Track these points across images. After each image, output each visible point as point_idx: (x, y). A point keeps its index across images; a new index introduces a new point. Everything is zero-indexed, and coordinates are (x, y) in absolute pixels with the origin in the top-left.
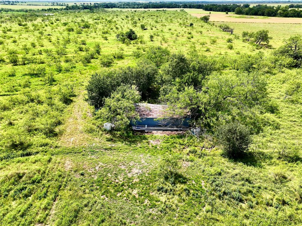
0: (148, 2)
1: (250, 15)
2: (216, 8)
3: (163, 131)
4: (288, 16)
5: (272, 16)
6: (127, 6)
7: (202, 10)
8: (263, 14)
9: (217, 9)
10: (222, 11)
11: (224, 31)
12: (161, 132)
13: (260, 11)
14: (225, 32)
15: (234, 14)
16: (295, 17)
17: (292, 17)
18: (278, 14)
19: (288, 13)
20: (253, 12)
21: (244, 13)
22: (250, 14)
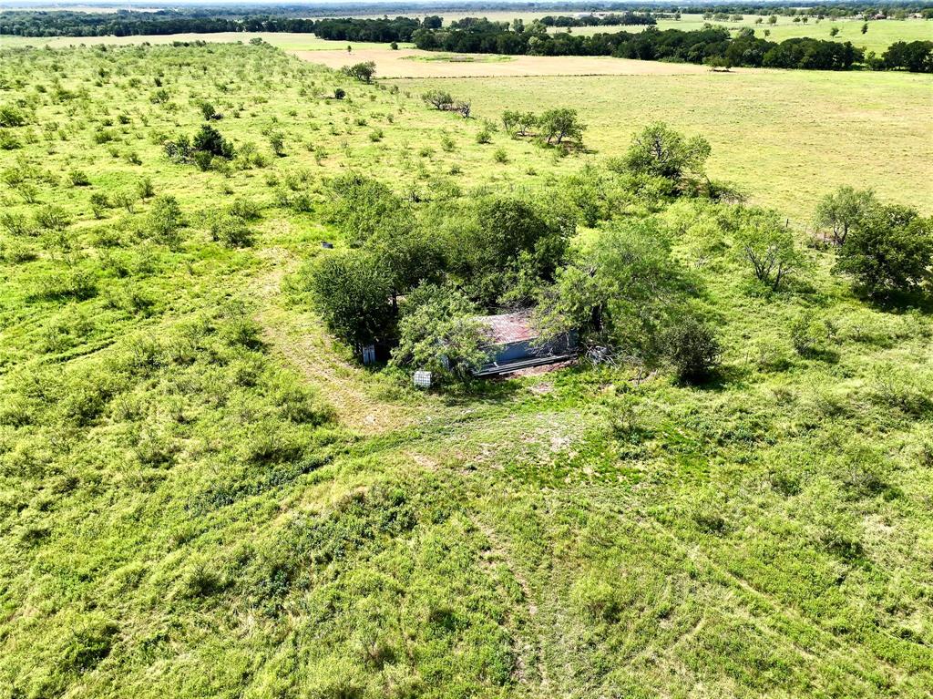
0: (114, 11)
1: (458, 52)
2: (358, 32)
3: (535, 366)
4: (555, 51)
5: (517, 54)
6: (52, 30)
7: (312, 35)
8: (493, 49)
9: (361, 34)
10: (376, 40)
11: (439, 109)
12: (532, 369)
13: (484, 39)
14: (445, 113)
15: (414, 48)
16: (572, 53)
17: (565, 54)
18: (530, 47)
19: (554, 45)
20: (467, 44)
21: (442, 45)
22: (458, 48)
